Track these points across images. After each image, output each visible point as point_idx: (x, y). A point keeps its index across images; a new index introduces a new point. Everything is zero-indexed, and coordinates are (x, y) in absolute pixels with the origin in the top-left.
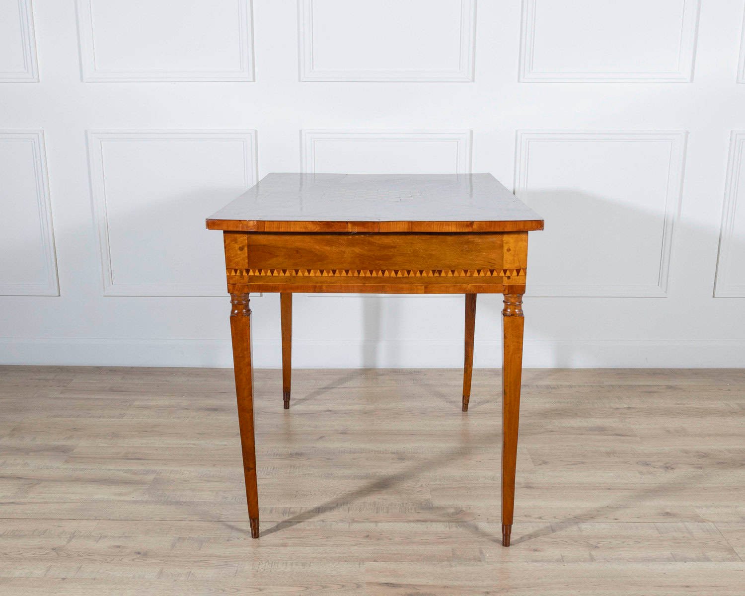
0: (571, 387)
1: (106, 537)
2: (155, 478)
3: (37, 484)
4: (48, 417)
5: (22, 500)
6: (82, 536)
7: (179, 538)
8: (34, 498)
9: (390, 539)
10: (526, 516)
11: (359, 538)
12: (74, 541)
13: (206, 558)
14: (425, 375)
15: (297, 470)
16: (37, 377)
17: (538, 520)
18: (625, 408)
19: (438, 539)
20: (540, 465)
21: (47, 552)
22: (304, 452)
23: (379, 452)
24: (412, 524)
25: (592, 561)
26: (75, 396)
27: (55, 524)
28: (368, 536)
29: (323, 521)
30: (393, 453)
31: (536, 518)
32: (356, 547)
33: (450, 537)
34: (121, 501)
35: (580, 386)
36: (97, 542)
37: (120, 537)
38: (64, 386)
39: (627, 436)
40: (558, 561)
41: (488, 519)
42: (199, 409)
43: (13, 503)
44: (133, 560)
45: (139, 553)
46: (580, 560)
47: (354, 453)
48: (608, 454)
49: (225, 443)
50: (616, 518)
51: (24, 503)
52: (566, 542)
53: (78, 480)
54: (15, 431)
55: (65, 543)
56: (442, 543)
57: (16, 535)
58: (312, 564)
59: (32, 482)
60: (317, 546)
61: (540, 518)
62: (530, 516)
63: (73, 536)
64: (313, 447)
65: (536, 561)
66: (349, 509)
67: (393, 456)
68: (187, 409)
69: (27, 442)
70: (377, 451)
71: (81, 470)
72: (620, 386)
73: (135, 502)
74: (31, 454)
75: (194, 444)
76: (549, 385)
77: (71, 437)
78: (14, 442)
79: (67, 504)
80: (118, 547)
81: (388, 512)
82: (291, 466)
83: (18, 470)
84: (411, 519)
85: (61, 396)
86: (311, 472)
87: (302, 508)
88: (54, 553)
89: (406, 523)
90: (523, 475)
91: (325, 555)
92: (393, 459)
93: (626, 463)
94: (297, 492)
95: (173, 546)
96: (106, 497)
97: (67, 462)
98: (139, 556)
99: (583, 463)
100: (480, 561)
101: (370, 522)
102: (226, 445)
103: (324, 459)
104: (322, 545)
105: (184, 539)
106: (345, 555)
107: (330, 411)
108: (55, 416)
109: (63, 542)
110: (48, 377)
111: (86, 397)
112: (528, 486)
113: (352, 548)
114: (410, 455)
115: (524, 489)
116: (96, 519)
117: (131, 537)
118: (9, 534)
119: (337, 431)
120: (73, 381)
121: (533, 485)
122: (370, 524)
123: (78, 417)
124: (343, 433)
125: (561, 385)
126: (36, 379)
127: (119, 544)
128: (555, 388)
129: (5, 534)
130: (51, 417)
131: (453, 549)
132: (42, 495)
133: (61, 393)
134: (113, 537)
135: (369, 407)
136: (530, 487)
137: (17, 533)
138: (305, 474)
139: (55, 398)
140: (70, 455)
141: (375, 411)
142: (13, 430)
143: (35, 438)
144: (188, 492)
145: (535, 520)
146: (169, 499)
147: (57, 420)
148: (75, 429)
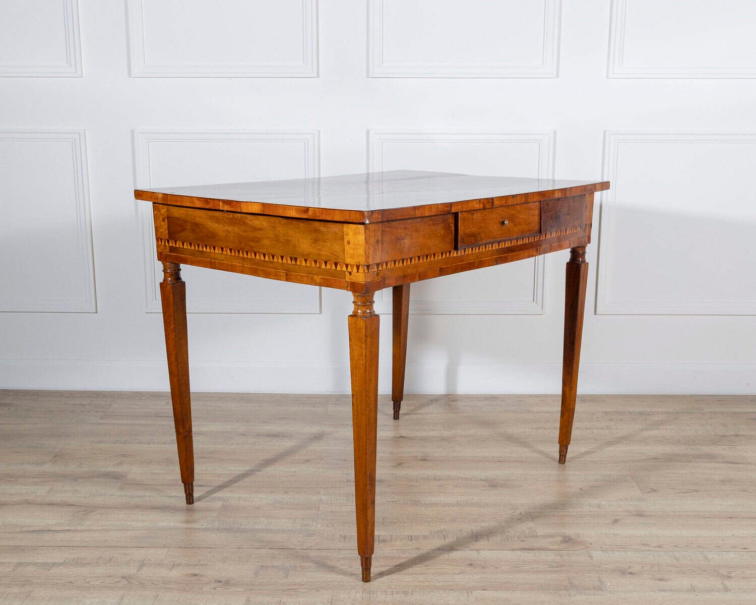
0: (667, 413)
1: (179, 565)
2: (222, 506)
3: (93, 511)
4: (91, 443)
5: (79, 528)
6: (152, 564)
7: (262, 566)
8: (90, 526)
9: (497, 568)
10: (643, 545)
11: (462, 566)
12: (144, 569)
13: (295, 587)
14: (502, 401)
16: (71, 402)
17: (657, 549)
18: (732, 435)
19: (549, 567)
20: (649, 493)
21: (117, 580)
23: (467, 479)
24: (518, 552)
25: (727, 591)
26: (117, 422)
27: (121, 552)
28: (471, 564)
29: (419, 549)
30: (482, 480)
31: (655, 547)
32: (459, 576)
33: (562, 566)
34: (190, 529)
36: (171, 570)
37: (195, 565)
38: (103, 412)
39: (741, 463)
40: (688, 590)
41: (601, 547)
42: (258, 435)
43: (68, 530)
44: (215, 589)
45: (220, 582)
46: (713, 590)
47: (440, 480)
48: (723, 482)
49: (294, 470)
50: (744, 547)
51: (82, 531)
52: (694, 571)
53: (137, 507)
54: (58, 456)
55: (135, 571)
56: (556, 571)
57: (78, 563)
58: (414, 593)
59: (88, 510)
60: (417, 574)
61: (660, 547)
62: (648, 545)
63: (142, 564)
64: (392, 474)
65: (664, 591)
66: (444, 537)
67: (483, 483)
68: (244, 435)
69: (72, 468)
70: (465, 479)
71: (138, 497)
72: (722, 413)
73: (205, 530)
74: (79, 480)
75: (259, 471)
76: (643, 412)
77: (121, 463)
78: (58, 468)
79: (130, 531)
80: (195, 575)
83: (69, 497)
84: (515, 547)
85: (101, 421)
86: (394, 500)
87: (392, 535)
88: (124, 582)
89: (511, 552)
90: (632, 503)
91: (427, 584)
92: (483, 486)
93: (745, 491)
94: (383, 519)
95: (256, 574)
96: (172, 525)
97: (121, 488)
98: (220, 584)
99: (696, 491)
100: (601, 590)
101: (471, 550)
102: (295, 472)
103: (407, 486)
104: (422, 574)
105: (267, 567)
106: (449, 583)
107: (404, 437)
108: (99, 442)
109: (132, 570)
110: (84, 403)
111: (131, 422)
112: (640, 514)
113: (456, 577)
114: (502, 482)
115: (636, 517)
116: (165, 547)
117: (207, 565)
118: (71, 562)
119: (416, 457)
120: (112, 406)
121: (645, 513)
122: (470, 552)
123: (125, 442)
124: (424, 460)
125: (656, 412)
126: (71, 404)
127: (196, 572)
128: (650, 415)
129: (66, 562)
130: (94, 443)
131: (568, 578)
132: (100, 522)
133: (102, 418)
134: (187, 565)
135: (446, 434)
136: (642, 516)
137: (79, 561)
138: (389, 502)
139: (96, 424)
140: (124, 482)
141: (455, 437)
142: (55, 456)
143: (80, 464)
144: (262, 520)
145: (654, 549)
146: (243, 527)
147: (101, 446)
148: (123, 455)
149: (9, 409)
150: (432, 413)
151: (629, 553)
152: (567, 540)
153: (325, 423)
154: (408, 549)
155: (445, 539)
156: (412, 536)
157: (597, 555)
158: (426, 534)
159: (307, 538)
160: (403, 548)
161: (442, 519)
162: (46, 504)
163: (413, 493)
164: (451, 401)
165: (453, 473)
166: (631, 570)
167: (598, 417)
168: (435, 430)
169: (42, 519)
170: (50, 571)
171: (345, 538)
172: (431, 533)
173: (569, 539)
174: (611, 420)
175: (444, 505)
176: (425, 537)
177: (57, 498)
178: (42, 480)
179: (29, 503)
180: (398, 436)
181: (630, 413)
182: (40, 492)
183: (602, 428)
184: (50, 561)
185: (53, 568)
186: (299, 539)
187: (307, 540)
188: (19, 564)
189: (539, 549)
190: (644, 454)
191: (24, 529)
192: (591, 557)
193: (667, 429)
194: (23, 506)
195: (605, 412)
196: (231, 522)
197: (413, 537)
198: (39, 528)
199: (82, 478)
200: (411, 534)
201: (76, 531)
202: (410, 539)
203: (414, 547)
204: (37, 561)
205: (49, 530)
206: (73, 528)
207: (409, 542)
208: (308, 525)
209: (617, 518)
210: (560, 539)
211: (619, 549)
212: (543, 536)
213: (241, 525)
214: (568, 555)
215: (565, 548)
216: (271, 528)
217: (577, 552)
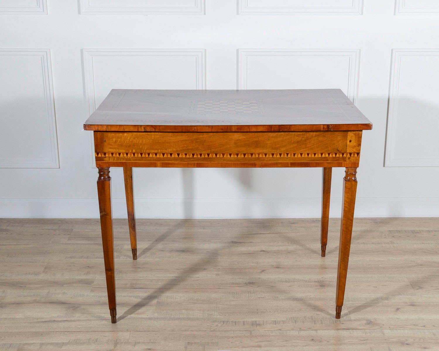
0: (429, 231)
1: (139, 343)
2: (157, 302)
3: (78, 307)
4: (66, 258)
5: (73, 319)
6: (123, 343)
7: (188, 343)
8: (80, 317)
9: (328, 342)
10: (414, 325)
11: (307, 341)
12: (118, 346)
15: (253, 294)
19: (359, 341)
20: (417, 289)
22: (254, 281)
23: (306, 281)
24: (340, 331)
27: (102, 335)
28: (313, 340)
29: (281, 330)
30: (315, 282)
31: (422, 326)
32: (307, 347)
33: (367, 340)
34: (140, 318)
35: (435, 231)
36: (134, 346)
37: (148, 343)
38: (68, 235)
41: (390, 327)
42: (171, 251)
43: (66, 321)
47: (289, 282)
51: (74, 321)
54: (47, 268)
55: (113, 348)
56: (363, 343)
59: (75, 306)
60: (281, 346)
61: (424, 326)
62: (417, 325)
63: (116, 343)
64: (259, 278)
67: (316, 284)
68: (162, 251)
69: (58, 277)
70: (305, 281)
73: (150, 319)
74: (65, 285)
75: (176, 277)
77: (88, 273)
81: (322, 323)
82: (248, 292)
83: (61, 297)
84: (338, 328)
85: (69, 242)
87: (264, 321)
89: (336, 331)
90: (407, 297)
92: (316, 286)
94: (257, 310)
95: (186, 348)
97: (92, 291)
101: (312, 330)
102: (199, 277)
103: (270, 287)
104: (284, 346)
105: (192, 344)
107: (264, 251)
108: (71, 258)
109: (111, 347)
110: (55, 228)
112: (413, 305)
113: (304, 348)
114: (328, 283)
115: (409, 306)
116: (127, 331)
117: (156, 342)
118: (73, 342)
119: (273, 266)
120: (73, 230)
121: (416, 304)
123: (87, 257)
124: (278, 267)
125: (422, 231)
126: (46, 229)
127: (149, 347)
128: (418, 233)
129: (70, 342)
130: (68, 258)
131: (371, 348)
132: (85, 315)
133: (69, 240)
134: (144, 343)
135: (290, 248)
137: (78, 342)
138: (260, 298)
139: (66, 244)
140: (93, 286)
141: (295, 251)
142: (45, 268)
143: (63, 274)
144: (184, 311)
145: (420, 328)
146: (172, 316)
147: (73, 260)
148: (89, 267)
149: (7, 234)
151: (406, 331)
152: (369, 322)
153: (212, 241)
154: (275, 330)
155: (296, 323)
156: (275, 321)
157: (387, 332)
158: (284, 319)
159: (213, 324)
160: (272, 329)
161: (293, 309)
163: (273, 291)
164: (291, 223)
165: (297, 277)
166: (407, 342)
167: (385, 235)
168: (283, 246)
169: (49, 313)
170: (62, 349)
171: (235, 323)
172: (287, 319)
174: (393, 237)
176: (284, 322)
177: (54, 298)
178: (41, 285)
179: (38, 302)
180: (260, 250)
181: (405, 231)
182: (42, 294)
183: (388, 243)
184: (60, 342)
185: (63, 346)
186: (208, 324)
187: (213, 325)
188: (42, 344)
189: (353, 329)
190: (414, 262)
191: (39, 320)
192: (384, 334)
193: (429, 244)
194: (34, 304)
195: (390, 230)
196: (165, 313)
197: (277, 322)
198: (48, 320)
199: (66, 284)
200: (275, 319)
201: (71, 321)
202: (275, 323)
203: (277, 329)
204: (53, 342)
205: (54, 321)
206: (69, 319)
207: (275, 326)
208: (212, 315)
209: (399, 307)
210: (365, 322)
211: (400, 328)
212: (354, 320)
213: (171, 315)
214: (370, 333)
215: (368, 328)
216: (190, 317)
217: (375, 331)
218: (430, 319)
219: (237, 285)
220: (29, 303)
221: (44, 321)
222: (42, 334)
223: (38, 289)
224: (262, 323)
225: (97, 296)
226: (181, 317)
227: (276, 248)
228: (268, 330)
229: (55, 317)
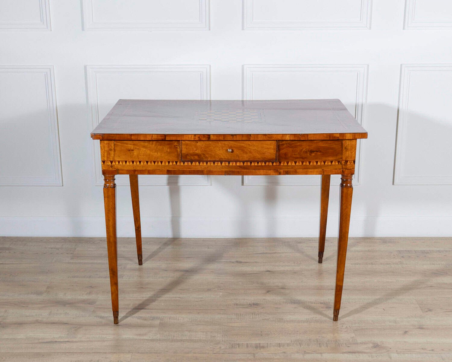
0: (439, 251)
2: (160, 323)
3: (80, 328)
4: (68, 278)
5: (74, 340)
8: (81, 338)
10: (422, 349)
14: (332, 242)
15: (257, 316)
16: (49, 246)
17: (431, 352)
20: (426, 312)
22: (258, 303)
24: (346, 355)
26: (82, 261)
27: (103, 356)
29: (285, 353)
30: (321, 303)
31: (430, 350)
34: (143, 340)
38: (71, 254)
41: (397, 351)
42: (175, 271)
43: (68, 341)
49: (201, 296)
51: (76, 342)
59: (77, 327)
61: (433, 350)
62: (425, 349)
64: (264, 299)
67: (322, 305)
68: (166, 270)
69: (61, 296)
70: (310, 302)
73: (152, 340)
74: (67, 305)
75: (179, 298)
76: (424, 251)
77: (90, 293)
78: (51, 297)
79: (106, 342)
81: (327, 346)
82: (252, 314)
83: (62, 317)
84: (344, 351)
85: (72, 261)
86: (267, 318)
87: (268, 343)
89: (342, 354)
90: (416, 319)
92: (322, 308)
94: (261, 332)
96: (131, 337)
97: (94, 311)
101: (317, 353)
102: (202, 298)
103: (274, 308)
107: (269, 271)
108: (74, 277)
110: (57, 246)
111: (91, 261)
112: (421, 328)
115: (417, 329)
116: (129, 352)
119: (278, 286)
120: (77, 249)
121: (424, 327)
122: (317, 355)
123: (90, 277)
124: (283, 288)
125: (432, 251)
126: (49, 248)
128: (428, 253)
130: (71, 278)
132: (86, 335)
133: (72, 259)
135: (297, 268)
136: (422, 328)
138: (264, 319)
139: (69, 263)
140: (95, 307)
141: (302, 271)
142: (48, 288)
143: (65, 294)
144: (186, 333)
145: (429, 352)
146: (175, 338)
147: (76, 280)
148: (91, 286)
149: (10, 252)
150: (286, 253)
151: (414, 355)
152: (376, 346)
154: (279, 353)
155: (300, 346)
156: (280, 343)
157: (394, 356)
158: (288, 342)
159: (216, 346)
160: (275, 352)
161: (298, 332)
162: (49, 323)
163: (278, 313)
164: (298, 243)
165: (303, 298)
167: (394, 255)
168: (289, 266)
169: (50, 333)
171: (239, 345)
172: (292, 342)
173: (377, 345)
174: (402, 257)
175: (299, 322)
176: (288, 345)
177: (56, 318)
178: (43, 305)
179: (39, 322)
180: (265, 270)
181: (415, 251)
182: (44, 314)
183: (397, 264)
186: (211, 346)
187: (216, 347)
189: (359, 352)
191: (40, 341)
192: (391, 358)
194: (36, 324)
195: (399, 251)
196: (167, 335)
197: (281, 345)
198: (49, 340)
199: (68, 304)
200: (280, 342)
201: (72, 342)
202: (279, 346)
203: (282, 351)
205: (56, 342)
206: (71, 340)
207: (279, 348)
208: (215, 336)
209: (407, 330)
210: (371, 345)
211: (408, 352)
212: (361, 343)
213: (174, 336)
214: (377, 357)
215: (374, 352)
216: (192, 339)
217: (382, 354)
218: (439, 343)
219: (241, 306)
220: (31, 323)
221: (45, 341)
222: (43, 355)
223: (40, 309)
224: (266, 346)
225: (99, 317)
226: (183, 338)
227: (282, 269)
228: (273, 352)
229: (57, 337)
